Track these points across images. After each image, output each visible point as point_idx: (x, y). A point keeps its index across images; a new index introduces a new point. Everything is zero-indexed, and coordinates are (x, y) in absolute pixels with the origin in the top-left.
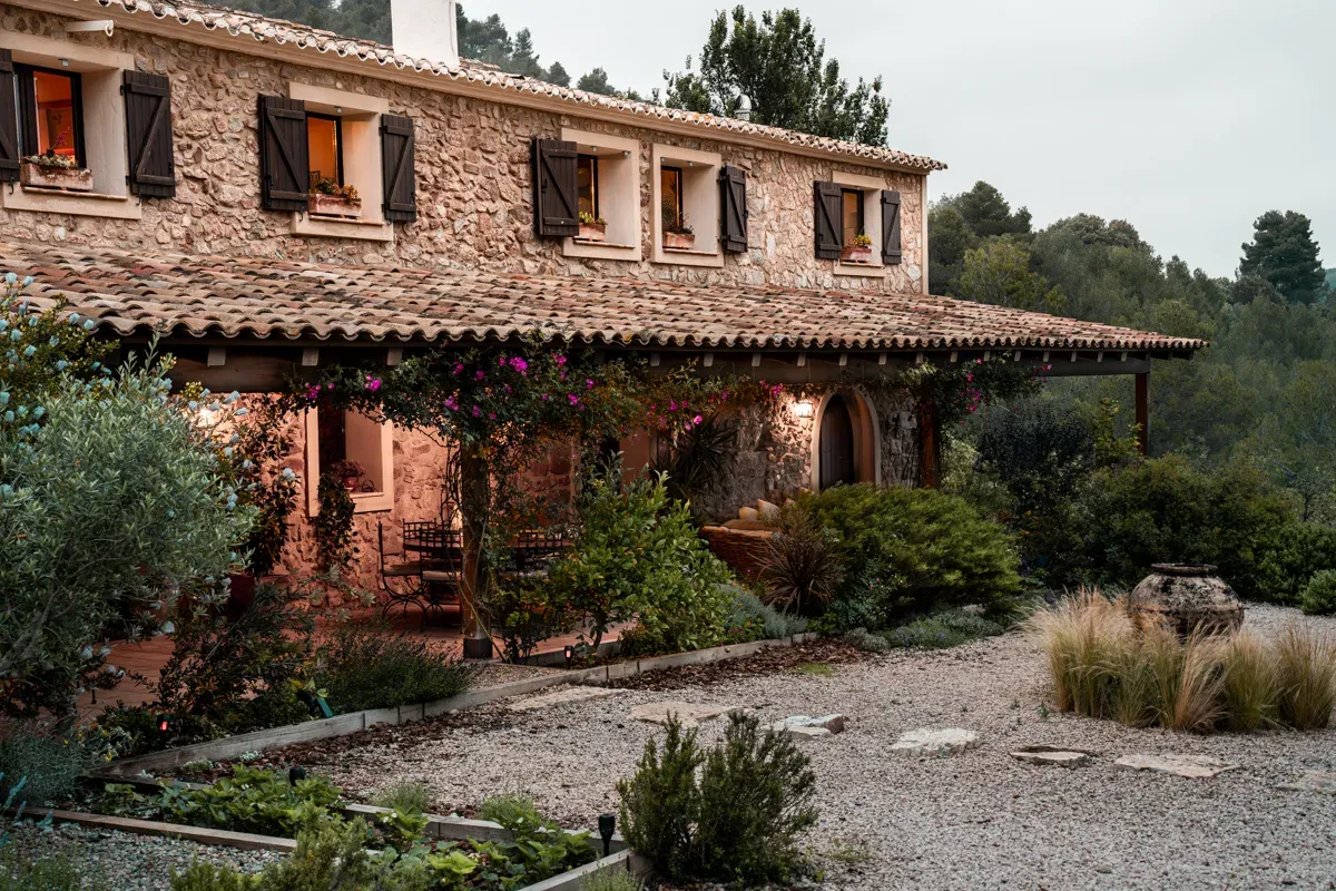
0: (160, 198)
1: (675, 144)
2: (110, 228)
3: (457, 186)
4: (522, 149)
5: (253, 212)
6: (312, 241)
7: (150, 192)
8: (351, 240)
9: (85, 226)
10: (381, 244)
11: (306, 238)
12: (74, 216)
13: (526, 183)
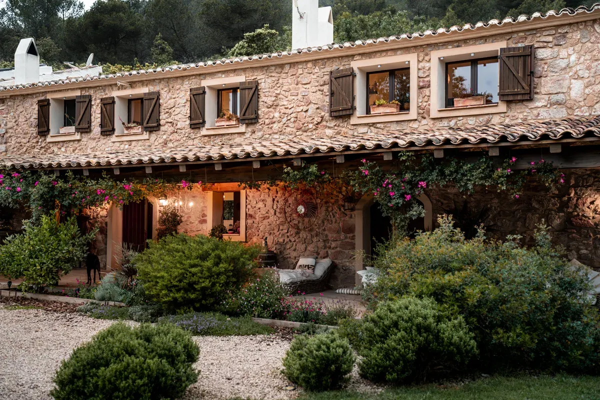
0: (155, 131)
1: (458, 46)
2: (140, 143)
3: (285, 103)
4: (327, 78)
5: (189, 130)
6: (212, 137)
7: (152, 130)
8: (228, 134)
9: (134, 143)
10: (243, 133)
11: (209, 136)
12: (130, 141)
13: (328, 94)
